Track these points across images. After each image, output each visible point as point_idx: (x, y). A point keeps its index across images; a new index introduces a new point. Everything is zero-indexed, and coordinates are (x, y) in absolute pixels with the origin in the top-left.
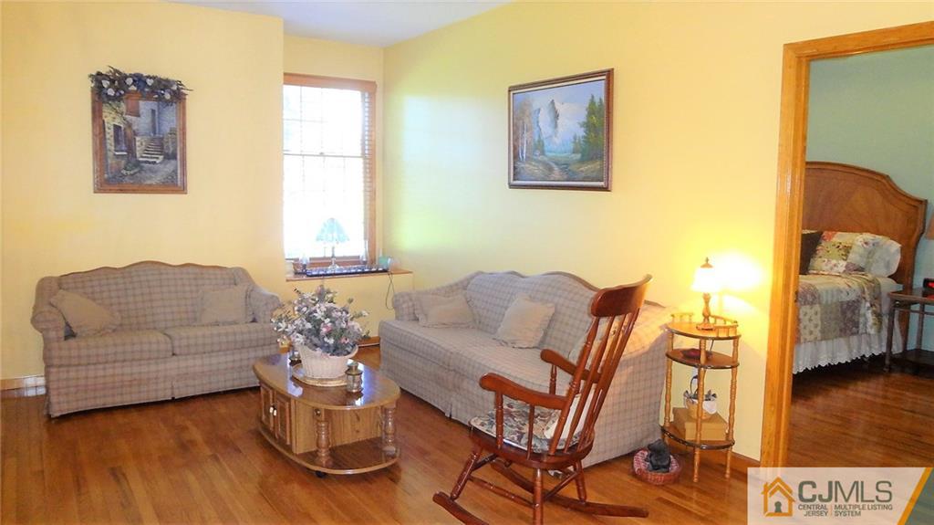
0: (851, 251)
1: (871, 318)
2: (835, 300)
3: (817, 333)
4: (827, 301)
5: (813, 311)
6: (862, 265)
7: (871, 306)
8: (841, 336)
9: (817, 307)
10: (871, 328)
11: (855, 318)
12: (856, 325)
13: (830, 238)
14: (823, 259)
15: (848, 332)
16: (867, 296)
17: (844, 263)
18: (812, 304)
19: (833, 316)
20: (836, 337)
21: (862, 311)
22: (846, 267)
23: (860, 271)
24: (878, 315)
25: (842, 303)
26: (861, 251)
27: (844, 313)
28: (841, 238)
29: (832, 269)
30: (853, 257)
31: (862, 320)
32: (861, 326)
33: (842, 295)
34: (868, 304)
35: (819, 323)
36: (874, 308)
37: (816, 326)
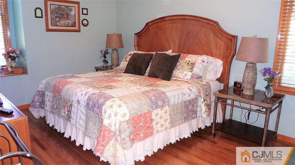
0: (195, 66)
1: (204, 108)
2: (180, 100)
3: (167, 124)
4: (174, 103)
5: (163, 111)
6: (201, 75)
7: (204, 100)
8: (185, 122)
9: (167, 108)
10: (204, 114)
11: (195, 109)
12: (195, 112)
13: (184, 58)
14: (180, 71)
15: (190, 118)
16: (202, 95)
17: (190, 74)
18: (162, 107)
19: (179, 111)
20: (181, 123)
21: (199, 104)
22: (192, 76)
23: (199, 79)
24: (208, 106)
25: (185, 102)
26: (201, 66)
27: (186, 107)
28: (191, 58)
29: (184, 77)
30: (196, 70)
31: (199, 109)
32: (198, 113)
33: (185, 96)
34: (202, 100)
35: (168, 117)
36: (206, 102)
37: (166, 120)
